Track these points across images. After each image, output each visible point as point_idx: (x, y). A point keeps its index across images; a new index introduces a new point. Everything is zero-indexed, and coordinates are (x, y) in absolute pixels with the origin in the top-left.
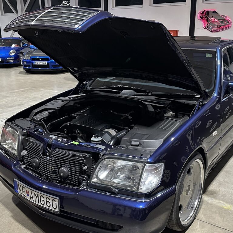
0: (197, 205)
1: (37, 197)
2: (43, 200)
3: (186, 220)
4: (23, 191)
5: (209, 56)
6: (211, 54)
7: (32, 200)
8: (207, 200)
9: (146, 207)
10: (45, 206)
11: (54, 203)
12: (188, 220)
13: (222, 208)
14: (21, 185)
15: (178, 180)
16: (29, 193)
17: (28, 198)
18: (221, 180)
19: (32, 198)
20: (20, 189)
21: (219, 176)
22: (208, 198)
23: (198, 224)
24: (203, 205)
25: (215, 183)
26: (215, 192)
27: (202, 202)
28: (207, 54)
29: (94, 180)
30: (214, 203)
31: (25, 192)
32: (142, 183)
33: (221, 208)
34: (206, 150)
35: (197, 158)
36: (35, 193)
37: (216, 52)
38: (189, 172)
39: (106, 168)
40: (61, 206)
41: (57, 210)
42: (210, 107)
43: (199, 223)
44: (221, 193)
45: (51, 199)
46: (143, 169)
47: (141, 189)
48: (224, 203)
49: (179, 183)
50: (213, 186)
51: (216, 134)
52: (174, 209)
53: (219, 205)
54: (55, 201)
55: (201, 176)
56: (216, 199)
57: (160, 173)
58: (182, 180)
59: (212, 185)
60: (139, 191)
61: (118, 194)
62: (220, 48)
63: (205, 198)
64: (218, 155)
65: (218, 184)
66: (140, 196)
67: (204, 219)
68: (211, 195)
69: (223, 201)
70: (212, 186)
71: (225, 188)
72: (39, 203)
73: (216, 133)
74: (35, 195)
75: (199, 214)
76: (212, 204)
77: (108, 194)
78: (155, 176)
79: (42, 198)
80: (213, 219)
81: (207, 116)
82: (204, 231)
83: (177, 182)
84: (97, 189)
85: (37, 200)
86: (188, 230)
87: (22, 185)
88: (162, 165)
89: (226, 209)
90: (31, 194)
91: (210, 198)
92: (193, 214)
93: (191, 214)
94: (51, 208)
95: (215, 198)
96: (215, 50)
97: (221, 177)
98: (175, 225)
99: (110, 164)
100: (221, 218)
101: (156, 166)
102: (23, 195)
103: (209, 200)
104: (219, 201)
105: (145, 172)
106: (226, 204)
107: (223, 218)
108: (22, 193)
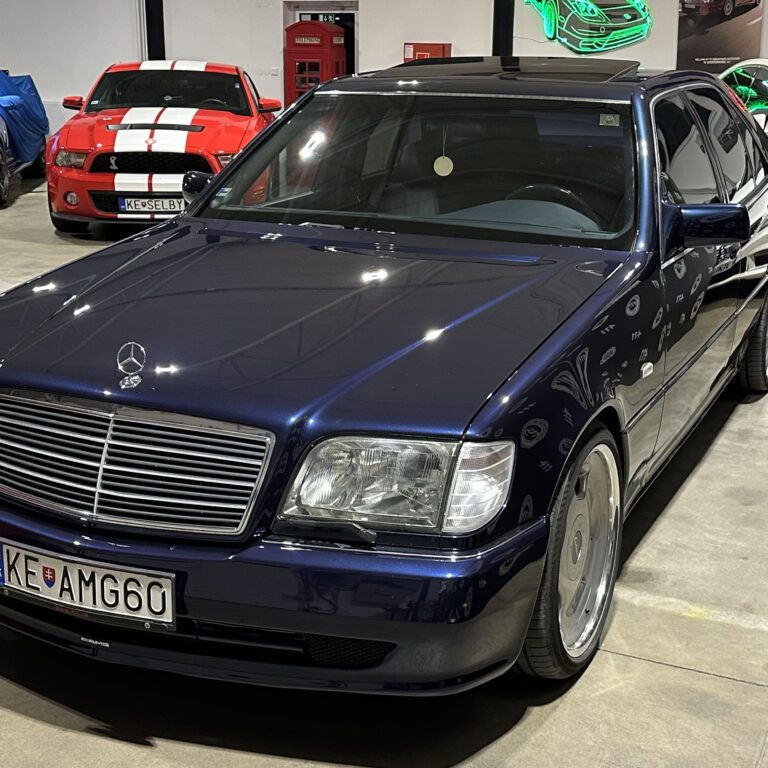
1: (87, 584)
2: (112, 591)
3: (578, 644)
4: (28, 572)
5: (610, 120)
6: (618, 116)
7: (69, 598)
8: (626, 599)
10: (121, 610)
11: (156, 595)
12: (582, 645)
13: (679, 617)
14: (18, 554)
16: (53, 575)
17: (52, 594)
18: (665, 542)
19: (70, 590)
20: (12, 567)
21: (657, 531)
22: (630, 593)
23: (612, 662)
24: (618, 613)
25: (648, 551)
26: (650, 574)
27: (615, 603)
28: (602, 116)
29: (291, 510)
30: (651, 605)
31: (39, 573)
32: (451, 505)
33: (675, 619)
36: (80, 572)
37: (631, 107)
38: (578, 489)
40: (180, 605)
41: (168, 618)
42: (608, 306)
43: (614, 660)
44: (669, 577)
45: (145, 581)
46: (455, 459)
47: (450, 522)
48: (685, 603)
50: (643, 558)
51: (651, 371)
52: (544, 592)
53: (668, 609)
54: (161, 586)
55: (611, 500)
56: (658, 592)
57: (505, 474)
59: (636, 557)
60: (443, 530)
61: (375, 545)
62: (642, 97)
63: (622, 593)
64: (652, 456)
65: (655, 552)
67: (626, 649)
68: (638, 585)
69: (680, 597)
71: (682, 564)
72: (94, 603)
73: (650, 369)
74: (81, 577)
75: (607, 637)
76: (645, 609)
77: (342, 547)
78: (493, 479)
79: (109, 585)
80: (656, 647)
81: (602, 332)
82: (630, 679)
83: (552, 507)
84: (303, 538)
85: (87, 593)
87: (23, 553)
88: (510, 447)
89: (690, 618)
90: (65, 575)
91: (636, 592)
92: (594, 627)
93: (590, 626)
94: (144, 614)
95: (651, 590)
96: (628, 102)
97: (663, 533)
98: (546, 651)
100: (681, 643)
101: (491, 450)
102: (28, 586)
103: (633, 597)
104: (667, 600)
105: (460, 469)
106: (691, 606)
107: (684, 643)
108: (23, 582)
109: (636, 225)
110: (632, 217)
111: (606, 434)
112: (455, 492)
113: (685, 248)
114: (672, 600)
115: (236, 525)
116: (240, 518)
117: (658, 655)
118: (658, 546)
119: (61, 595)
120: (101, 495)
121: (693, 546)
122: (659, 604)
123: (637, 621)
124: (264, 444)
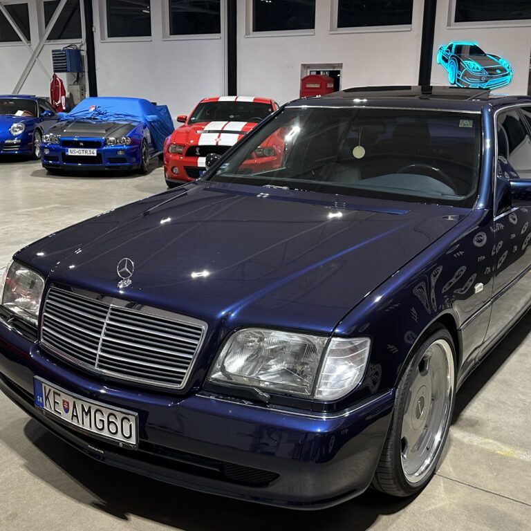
0: (440, 442)
1: (87, 414)
2: (101, 420)
3: (417, 474)
4: (55, 402)
5: (467, 124)
6: (471, 122)
7: (76, 421)
8: (459, 438)
9: (330, 430)
10: (105, 433)
11: (126, 425)
12: (420, 475)
13: (494, 454)
14: (50, 390)
15: (400, 379)
16: (68, 405)
17: (67, 417)
18: (491, 398)
19: (77, 416)
20: (47, 398)
21: (486, 390)
22: (463, 434)
23: (442, 484)
24: (452, 448)
25: (479, 404)
26: (477, 421)
27: (450, 440)
28: (461, 121)
29: (217, 375)
30: (475, 444)
31: (61, 403)
32: (321, 380)
33: (491, 454)
34: (460, 323)
35: (441, 336)
36: (82, 405)
37: (481, 116)
38: (422, 366)
39: (242, 347)
40: (141, 432)
41: (133, 441)
43: (444, 483)
44: (491, 424)
45: (120, 416)
46: (326, 348)
47: (320, 392)
48: (498, 444)
49: (401, 386)
50: (474, 410)
51: (482, 289)
52: (390, 444)
53: (487, 447)
54: (129, 421)
55: (449, 377)
56: (481, 435)
57: (362, 361)
58: (407, 379)
59: (470, 408)
60: (315, 398)
61: (268, 404)
62: (489, 110)
63: (456, 433)
64: (483, 343)
65: (483, 405)
66: (317, 406)
67: (454, 475)
68: (469, 428)
69: (496, 439)
70: (471, 410)
71: (500, 415)
72: (91, 427)
73: (481, 287)
74: (83, 409)
75: (442, 465)
76: (471, 446)
77: (247, 403)
78: (352, 364)
79: (99, 416)
80: (474, 475)
82: (454, 498)
83: (398, 384)
84: (223, 395)
85: (87, 420)
86: (419, 497)
87: (52, 389)
88: (366, 342)
89: (501, 455)
90: (74, 407)
91: (466, 433)
92: (431, 462)
93: (427, 462)
94: (119, 437)
95: (477, 433)
96: (479, 113)
97: (490, 392)
98: (392, 482)
99: (251, 342)
100: (492, 474)
101: (352, 344)
102: (55, 411)
103: (464, 437)
104: (487, 440)
105: (328, 356)
106: (502, 447)
107: (495, 474)
108: (53, 409)
109: (478, 192)
110: (476, 186)
111: (445, 332)
112: (324, 372)
113: (513, 207)
114: (491, 441)
115: (180, 383)
116: (182, 378)
117: (476, 481)
118: (486, 401)
119: (72, 419)
120: (101, 356)
121: (508, 402)
122: (481, 444)
123: (464, 455)
124: (200, 330)
